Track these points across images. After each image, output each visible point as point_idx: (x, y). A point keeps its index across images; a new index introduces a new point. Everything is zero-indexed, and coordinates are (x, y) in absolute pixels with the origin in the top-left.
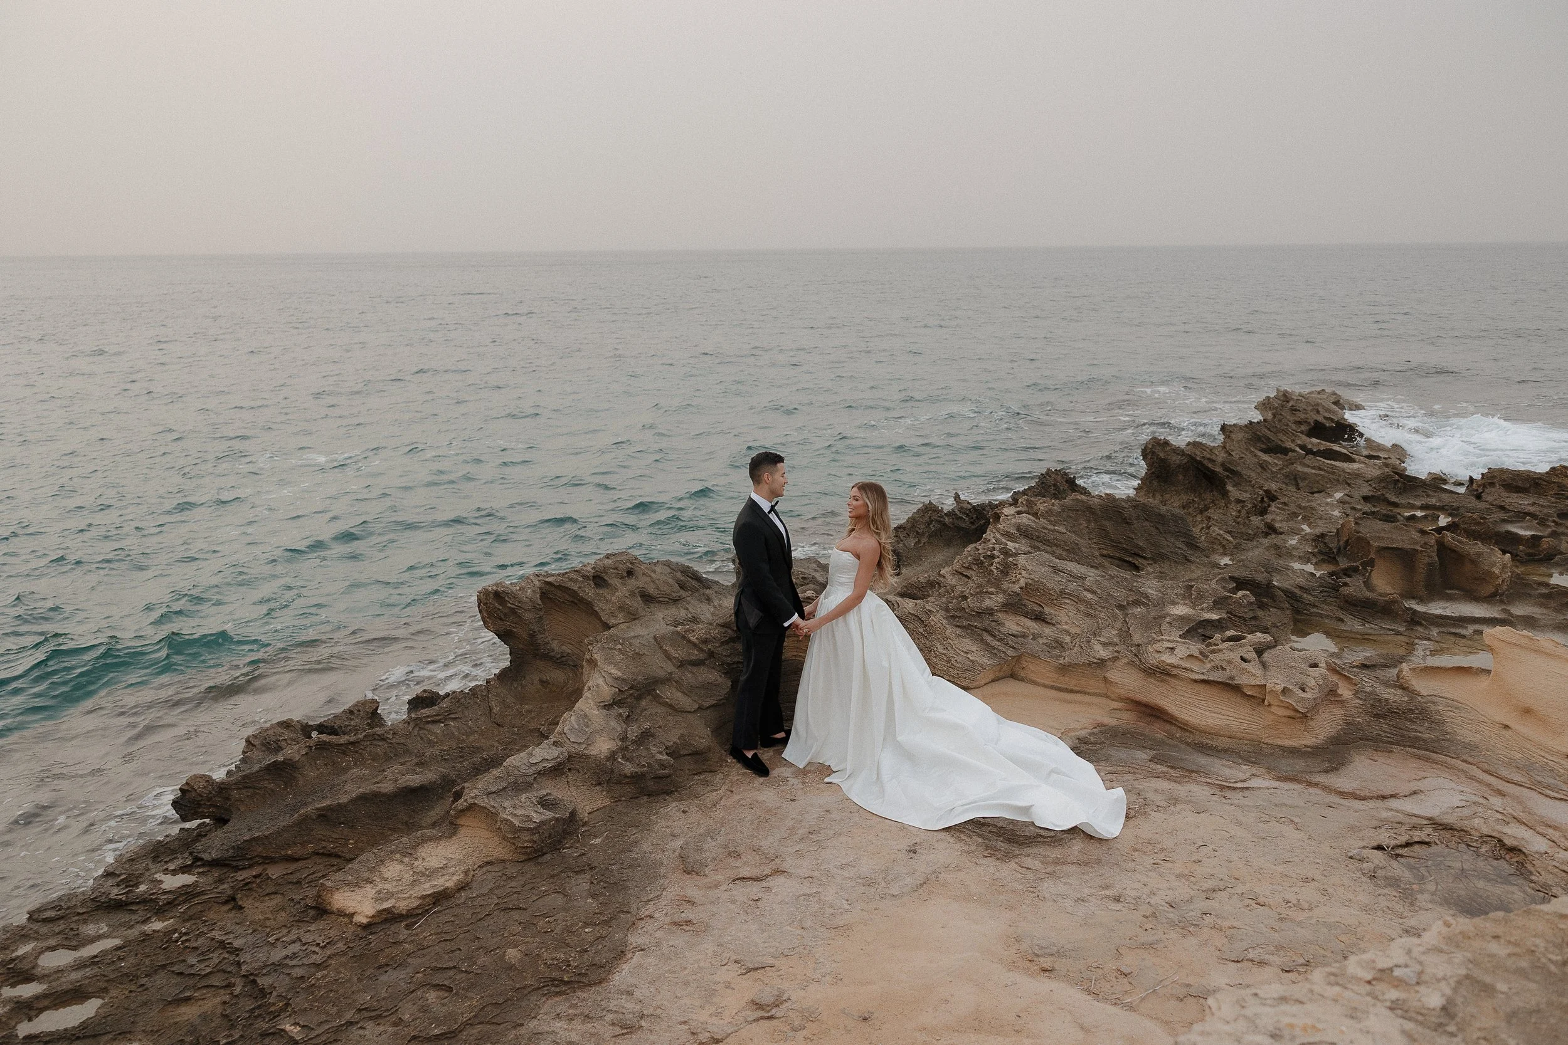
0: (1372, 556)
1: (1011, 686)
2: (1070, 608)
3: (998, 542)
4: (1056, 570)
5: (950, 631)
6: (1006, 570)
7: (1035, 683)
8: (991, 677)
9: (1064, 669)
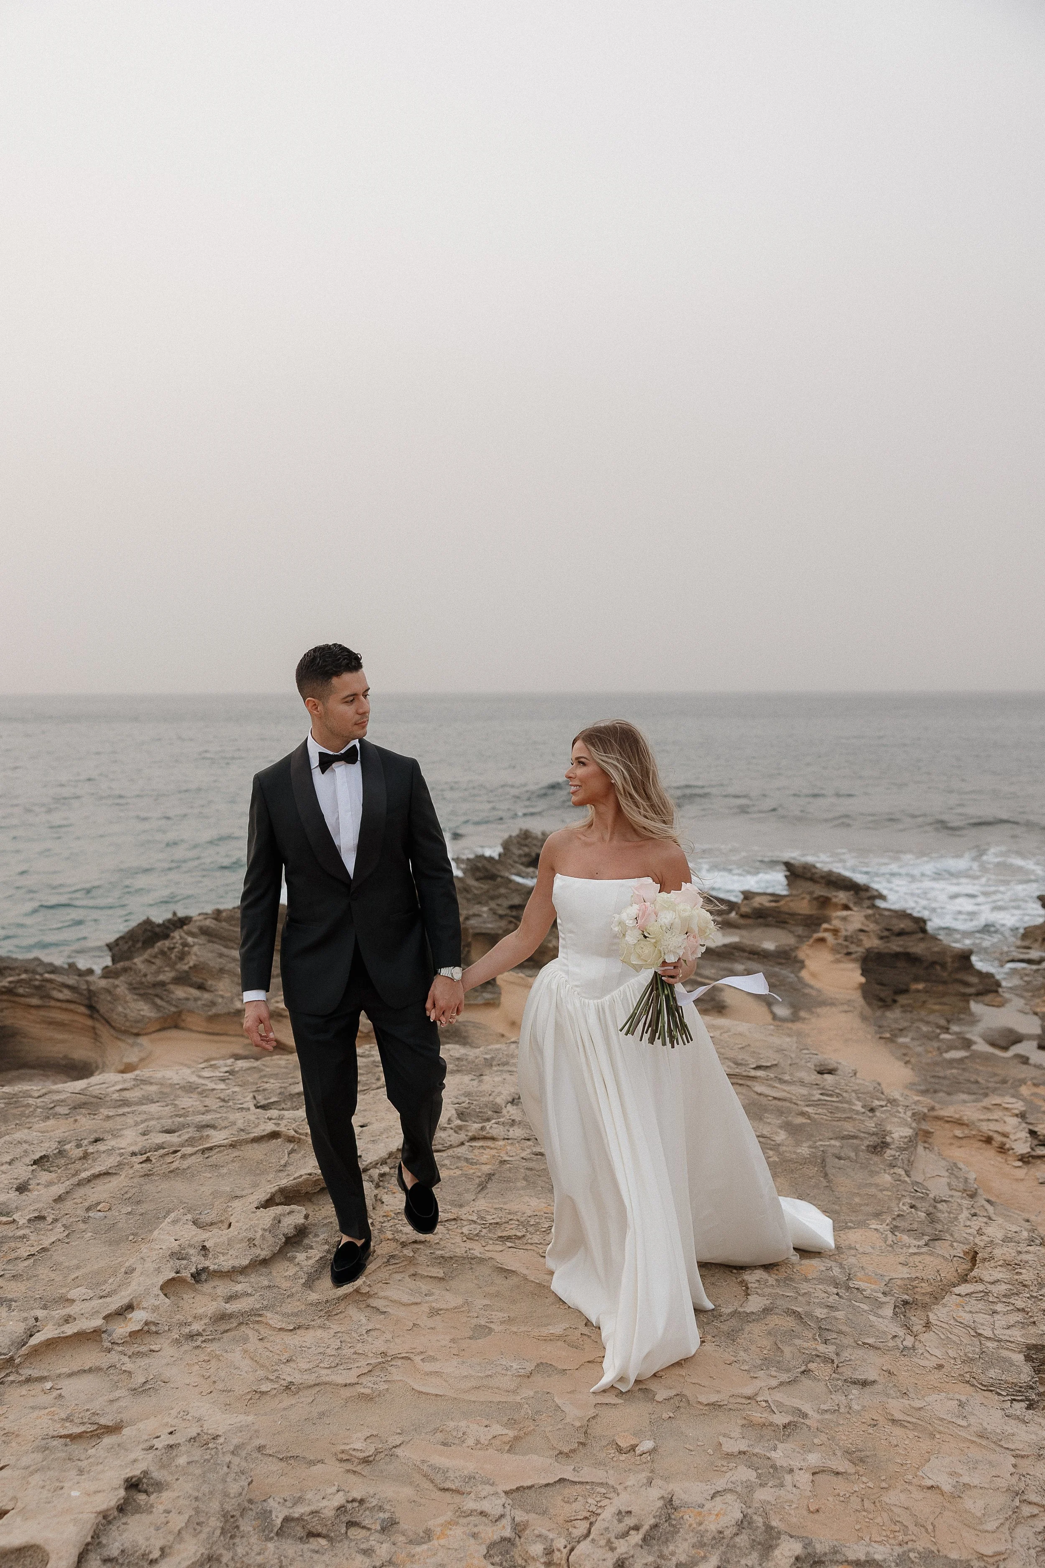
0: (470, 940)
1: (174, 1033)
2: (227, 980)
3: (181, 938)
4: (221, 955)
5: (129, 997)
6: (182, 957)
7: (191, 1030)
8: (158, 1027)
9: (212, 1019)
